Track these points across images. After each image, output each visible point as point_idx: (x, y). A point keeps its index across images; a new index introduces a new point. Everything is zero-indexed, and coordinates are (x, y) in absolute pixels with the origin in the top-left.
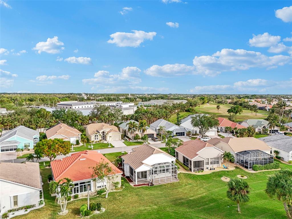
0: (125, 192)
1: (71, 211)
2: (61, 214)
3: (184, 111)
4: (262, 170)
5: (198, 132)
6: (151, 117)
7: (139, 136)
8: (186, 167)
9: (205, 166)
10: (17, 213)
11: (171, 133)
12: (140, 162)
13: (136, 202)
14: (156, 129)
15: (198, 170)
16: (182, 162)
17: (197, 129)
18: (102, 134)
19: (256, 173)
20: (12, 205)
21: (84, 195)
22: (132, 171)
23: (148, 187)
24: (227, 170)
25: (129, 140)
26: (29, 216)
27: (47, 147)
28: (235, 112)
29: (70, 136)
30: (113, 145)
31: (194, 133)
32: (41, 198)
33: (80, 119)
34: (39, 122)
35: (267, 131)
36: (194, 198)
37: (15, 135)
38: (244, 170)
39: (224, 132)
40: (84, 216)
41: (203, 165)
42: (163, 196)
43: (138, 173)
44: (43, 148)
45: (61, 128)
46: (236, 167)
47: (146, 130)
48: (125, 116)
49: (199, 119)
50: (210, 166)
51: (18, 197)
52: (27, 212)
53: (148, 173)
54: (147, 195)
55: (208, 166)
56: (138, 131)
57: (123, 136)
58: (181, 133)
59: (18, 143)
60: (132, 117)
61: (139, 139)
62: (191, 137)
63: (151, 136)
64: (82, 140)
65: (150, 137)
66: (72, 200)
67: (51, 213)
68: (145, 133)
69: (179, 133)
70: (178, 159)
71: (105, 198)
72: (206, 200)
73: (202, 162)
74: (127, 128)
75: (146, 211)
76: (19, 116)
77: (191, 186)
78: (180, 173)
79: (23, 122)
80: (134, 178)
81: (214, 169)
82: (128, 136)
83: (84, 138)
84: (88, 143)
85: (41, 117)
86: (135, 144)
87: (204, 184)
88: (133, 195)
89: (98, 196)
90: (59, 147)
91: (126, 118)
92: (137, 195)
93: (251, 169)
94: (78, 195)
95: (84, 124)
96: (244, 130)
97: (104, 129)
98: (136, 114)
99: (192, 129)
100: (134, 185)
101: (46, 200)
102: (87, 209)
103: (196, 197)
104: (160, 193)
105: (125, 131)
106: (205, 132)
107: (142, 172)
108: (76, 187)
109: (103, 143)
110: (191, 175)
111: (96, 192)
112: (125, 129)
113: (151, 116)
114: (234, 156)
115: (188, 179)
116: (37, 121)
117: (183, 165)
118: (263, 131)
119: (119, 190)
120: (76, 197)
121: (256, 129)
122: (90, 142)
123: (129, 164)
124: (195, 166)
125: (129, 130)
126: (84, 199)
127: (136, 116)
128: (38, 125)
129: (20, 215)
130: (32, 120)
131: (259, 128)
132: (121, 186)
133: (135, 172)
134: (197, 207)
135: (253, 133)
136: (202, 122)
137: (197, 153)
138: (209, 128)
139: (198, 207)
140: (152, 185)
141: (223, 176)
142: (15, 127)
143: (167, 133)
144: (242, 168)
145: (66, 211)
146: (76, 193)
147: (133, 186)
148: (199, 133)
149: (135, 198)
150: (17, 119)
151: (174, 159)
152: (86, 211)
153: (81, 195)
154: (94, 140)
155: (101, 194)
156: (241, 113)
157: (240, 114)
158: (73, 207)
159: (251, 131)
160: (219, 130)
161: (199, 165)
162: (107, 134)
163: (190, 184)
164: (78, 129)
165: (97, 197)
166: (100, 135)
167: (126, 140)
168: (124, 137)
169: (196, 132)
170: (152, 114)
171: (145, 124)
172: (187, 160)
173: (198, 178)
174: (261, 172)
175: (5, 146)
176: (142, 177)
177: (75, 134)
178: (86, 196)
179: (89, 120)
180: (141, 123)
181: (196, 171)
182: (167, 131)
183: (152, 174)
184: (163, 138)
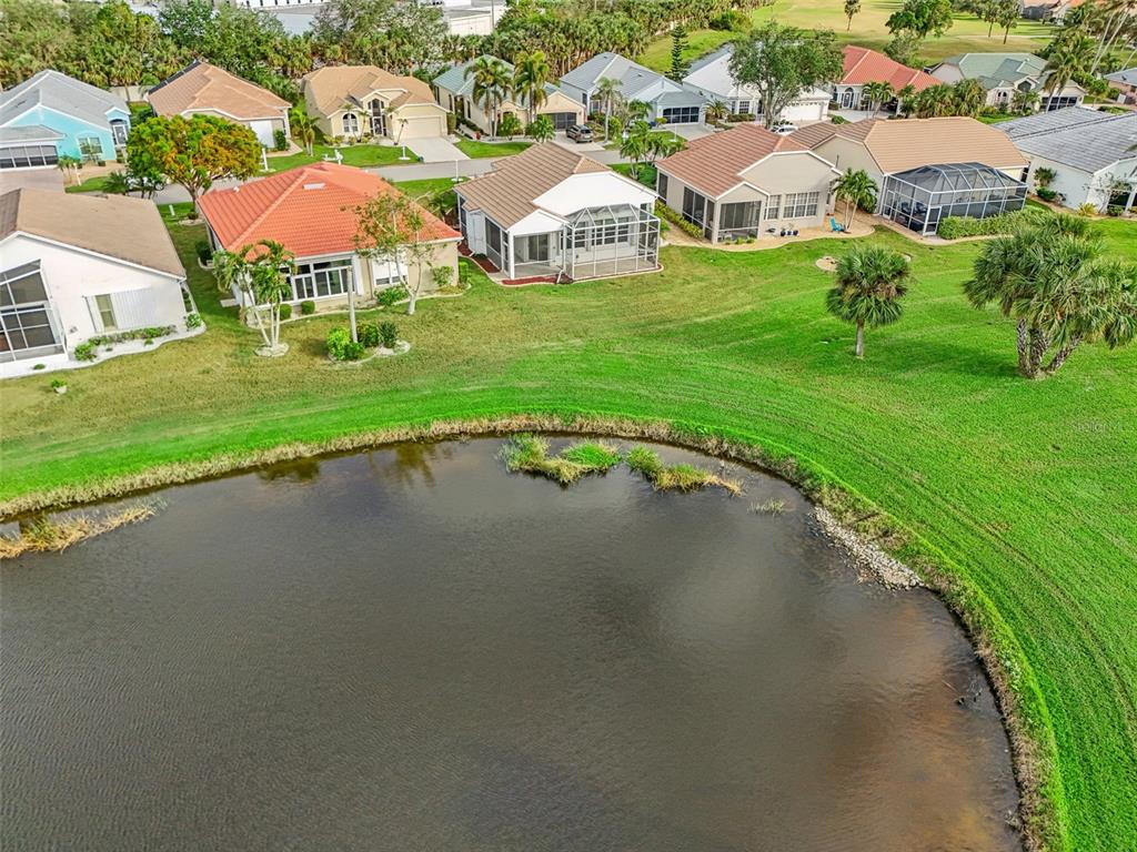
0: (474, 300)
1: (296, 346)
2: (265, 352)
3: (706, 24)
4: (971, 235)
5: (753, 108)
6: (566, 45)
7: (518, 121)
8: (691, 227)
9: (764, 224)
10: (120, 349)
11: (645, 112)
12: (524, 201)
13: (512, 328)
14: (585, 96)
15: (735, 237)
16: (680, 210)
17: (751, 94)
18: (371, 111)
19: (949, 246)
20: (97, 325)
21: (333, 305)
22: (494, 232)
23: (552, 287)
24: (842, 235)
25: (478, 138)
26: (162, 356)
27: (172, 143)
28: (921, 25)
29: (248, 115)
30: (419, 155)
31: (737, 112)
32: (189, 310)
33: (277, 51)
34: (116, 61)
35: (1033, 103)
36: (709, 318)
37: (39, 104)
38: (907, 235)
39: (856, 109)
40: (343, 360)
41: (757, 218)
42: (606, 314)
43: (516, 238)
44: (159, 148)
45: (209, 80)
46: (879, 229)
47: (546, 97)
48: (459, 41)
49: (763, 52)
50: (781, 223)
51: (113, 299)
52: (150, 348)
53: (552, 242)
54: (548, 310)
55: (773, 223)
56: (514, 99)
57: (455, 122)
58: (686, 110)
59: (54, 136)
60: (486, 45)
61: (516, 133)
62: (722, 126)
63: (565, 121)
64: (297, 129)
65: (559, 127)
66: (294, 317)
67: (231, 351)
68: (542, 109)
69: (676, 111)
70: (665, 203)
71: (406, 313)
72: (749, 325)
73: (755, 209)
74: (465, 89)
75: (546, 353)
76: (27, 33)
77: (703, 284)
78: (670, 246)
79: (53, 59)
80: (503, 257)
81: (795, 233)
82: (472, 120)
83: (302, 123)
84: (321, 144)
85: (119, 37)
86: (503, 151)
87: (752, 279)
88: (501, 309)
89: (381, 307)
90: (218, 148)
91: (464, 50)
92: (514, 309)
93: (934, 233)
94: (312, 303)
95: (296, 72)
96: (939, 91)
97: (377, 91)
98: (503, 33)
99: (732, 93)
100: (504, 282)
101: (207, 318)
102: (352, 341)
103: (719, 316)
104: (594, 303)
105: (462, 99)
106: (782, 107)
107: (531, 238)
108: (303, 276)
109: (377, 146)
110: (707, 251)
111: (372, 299)
112: (459, 93)
113: (565, 41)
114: (880, 187)
115: (697, 264)
116: (108, 54)
117: (681, 222)
118: (1018, 100)
119: (452, 293)
120: (306, 309)
121: (989, 93)
122: (326, 142)
123: (483, 208)
124: (727, 223)
125: (476, 97)
126: (336, 315)
127: (505, 41)
128: (113, 70)
129: (131, 352)
130: (86, 49)
131: (1002, 89)
132: (460, 281)
133: (506, 236)
134: (718, 343)
135: (972, 106)
136: (772, 62)
137: (739, 174)
138: (798, 90)
139: (723, 343)
140: (567, 280)
141: (823, 255)
142: (25, 77)
143: (627, 110)
144: (900, 232)
145: (282, 346)
146: (304, 297)
147: (501, 284)
148: (756, 113)
149: (510, 318)
150: (24, 44)
151: (649, 197)
152: (347, 346)
153: (325, 303)
154: (343, 133)
155: (391, 302)
156: (942, 29)
157: (938, 35)
158: (302, 336)
159: (967, 98)
160: (839, 101)
161: (740, 218)
162: (390, 110)
163: (702, 280)
164: (274, 90)
165: (378, 311)
166: (364, 114)
167: (466, 135)
168: (457, 127)
169: (745, 104)
170: (571, 31)
171: (540, 69)
172: (700, 199)
173: (734, 262)
174: (964, 243)
175: (13, 148)
176: (532, 256)
177: (264, 108)
178: (342, 308)
179: (314, 54)
180: (527, 67)
181: (728, 239)
182: (629, 102)
183: (569, 246)
184: (612, 129)
